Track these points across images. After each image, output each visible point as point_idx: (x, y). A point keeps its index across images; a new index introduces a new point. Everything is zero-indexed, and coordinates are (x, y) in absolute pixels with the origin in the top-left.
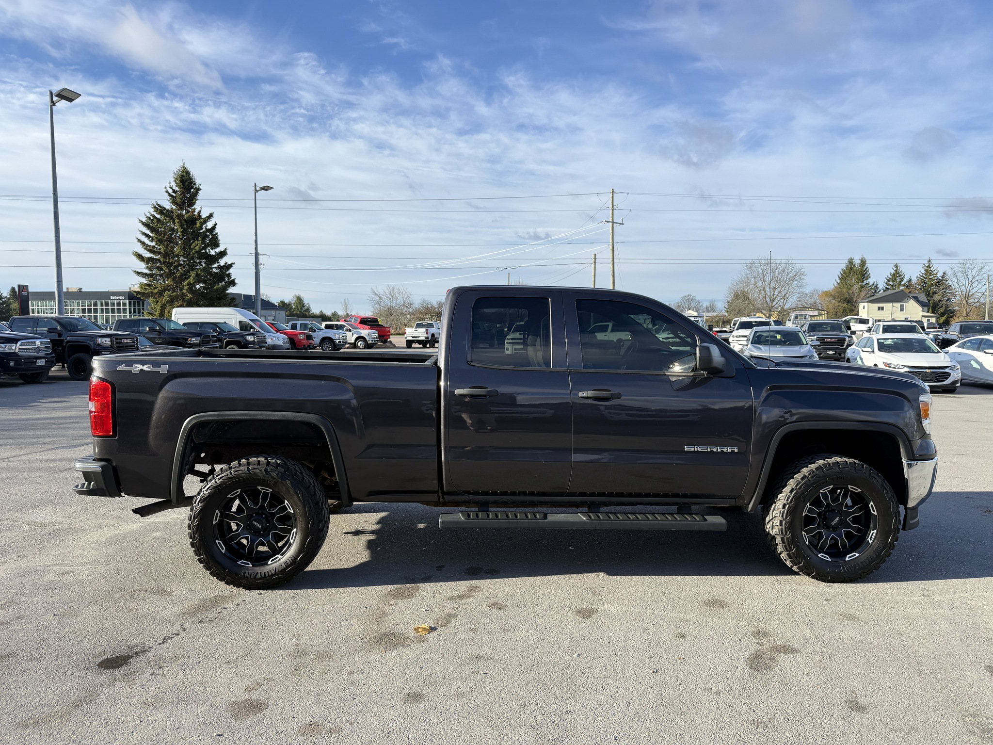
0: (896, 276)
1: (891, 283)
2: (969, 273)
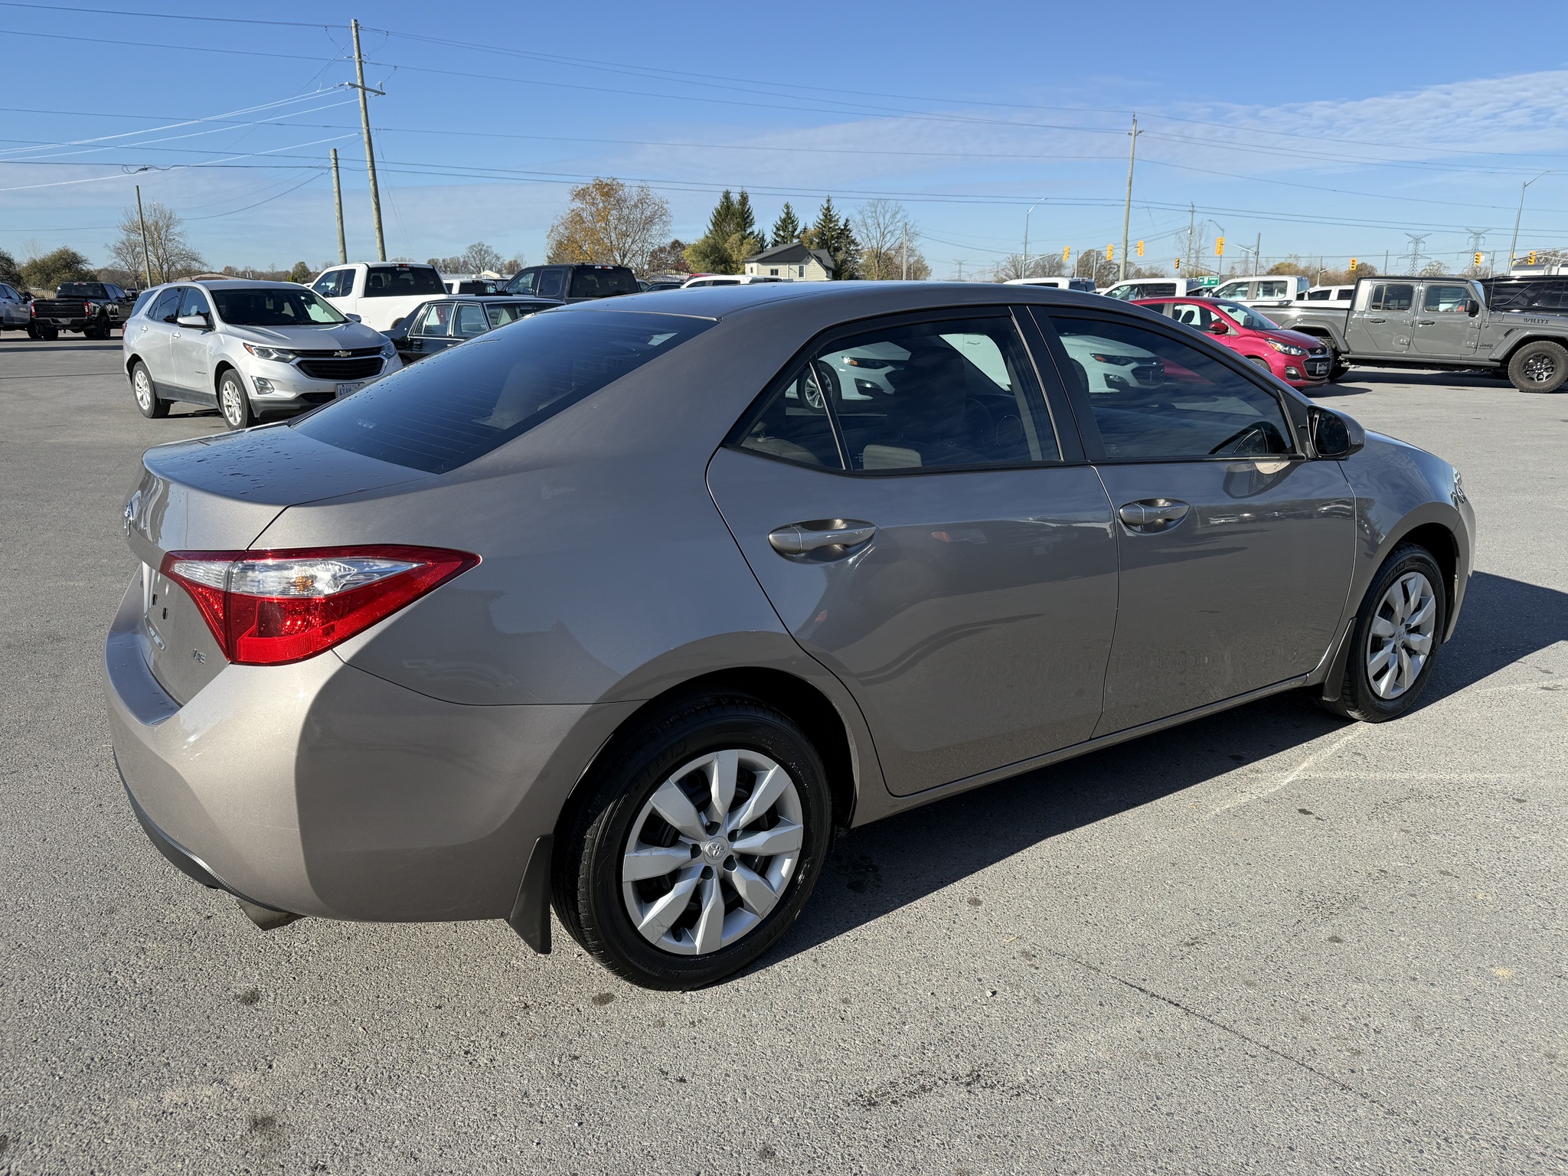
0: (788, 222)
1: (781, 233)
2: (881, 220)
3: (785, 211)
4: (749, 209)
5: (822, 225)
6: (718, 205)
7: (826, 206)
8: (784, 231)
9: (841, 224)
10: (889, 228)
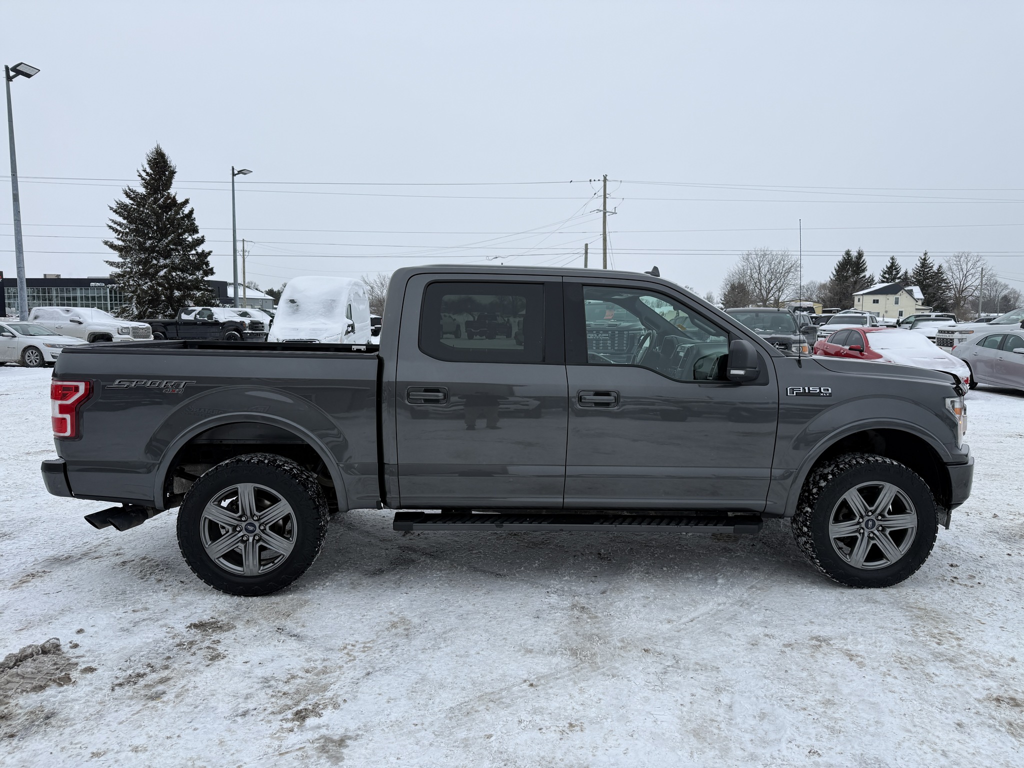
1: (887, 276)
2: (964, 266)
3: (891, 261)
4: (863, 261)
5: (920, 270)
6: (840, 259)
7: (923, 258)
8: (889, 275)
9: (935, 269)
10: (971, 272)
